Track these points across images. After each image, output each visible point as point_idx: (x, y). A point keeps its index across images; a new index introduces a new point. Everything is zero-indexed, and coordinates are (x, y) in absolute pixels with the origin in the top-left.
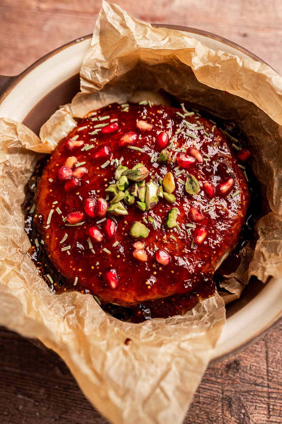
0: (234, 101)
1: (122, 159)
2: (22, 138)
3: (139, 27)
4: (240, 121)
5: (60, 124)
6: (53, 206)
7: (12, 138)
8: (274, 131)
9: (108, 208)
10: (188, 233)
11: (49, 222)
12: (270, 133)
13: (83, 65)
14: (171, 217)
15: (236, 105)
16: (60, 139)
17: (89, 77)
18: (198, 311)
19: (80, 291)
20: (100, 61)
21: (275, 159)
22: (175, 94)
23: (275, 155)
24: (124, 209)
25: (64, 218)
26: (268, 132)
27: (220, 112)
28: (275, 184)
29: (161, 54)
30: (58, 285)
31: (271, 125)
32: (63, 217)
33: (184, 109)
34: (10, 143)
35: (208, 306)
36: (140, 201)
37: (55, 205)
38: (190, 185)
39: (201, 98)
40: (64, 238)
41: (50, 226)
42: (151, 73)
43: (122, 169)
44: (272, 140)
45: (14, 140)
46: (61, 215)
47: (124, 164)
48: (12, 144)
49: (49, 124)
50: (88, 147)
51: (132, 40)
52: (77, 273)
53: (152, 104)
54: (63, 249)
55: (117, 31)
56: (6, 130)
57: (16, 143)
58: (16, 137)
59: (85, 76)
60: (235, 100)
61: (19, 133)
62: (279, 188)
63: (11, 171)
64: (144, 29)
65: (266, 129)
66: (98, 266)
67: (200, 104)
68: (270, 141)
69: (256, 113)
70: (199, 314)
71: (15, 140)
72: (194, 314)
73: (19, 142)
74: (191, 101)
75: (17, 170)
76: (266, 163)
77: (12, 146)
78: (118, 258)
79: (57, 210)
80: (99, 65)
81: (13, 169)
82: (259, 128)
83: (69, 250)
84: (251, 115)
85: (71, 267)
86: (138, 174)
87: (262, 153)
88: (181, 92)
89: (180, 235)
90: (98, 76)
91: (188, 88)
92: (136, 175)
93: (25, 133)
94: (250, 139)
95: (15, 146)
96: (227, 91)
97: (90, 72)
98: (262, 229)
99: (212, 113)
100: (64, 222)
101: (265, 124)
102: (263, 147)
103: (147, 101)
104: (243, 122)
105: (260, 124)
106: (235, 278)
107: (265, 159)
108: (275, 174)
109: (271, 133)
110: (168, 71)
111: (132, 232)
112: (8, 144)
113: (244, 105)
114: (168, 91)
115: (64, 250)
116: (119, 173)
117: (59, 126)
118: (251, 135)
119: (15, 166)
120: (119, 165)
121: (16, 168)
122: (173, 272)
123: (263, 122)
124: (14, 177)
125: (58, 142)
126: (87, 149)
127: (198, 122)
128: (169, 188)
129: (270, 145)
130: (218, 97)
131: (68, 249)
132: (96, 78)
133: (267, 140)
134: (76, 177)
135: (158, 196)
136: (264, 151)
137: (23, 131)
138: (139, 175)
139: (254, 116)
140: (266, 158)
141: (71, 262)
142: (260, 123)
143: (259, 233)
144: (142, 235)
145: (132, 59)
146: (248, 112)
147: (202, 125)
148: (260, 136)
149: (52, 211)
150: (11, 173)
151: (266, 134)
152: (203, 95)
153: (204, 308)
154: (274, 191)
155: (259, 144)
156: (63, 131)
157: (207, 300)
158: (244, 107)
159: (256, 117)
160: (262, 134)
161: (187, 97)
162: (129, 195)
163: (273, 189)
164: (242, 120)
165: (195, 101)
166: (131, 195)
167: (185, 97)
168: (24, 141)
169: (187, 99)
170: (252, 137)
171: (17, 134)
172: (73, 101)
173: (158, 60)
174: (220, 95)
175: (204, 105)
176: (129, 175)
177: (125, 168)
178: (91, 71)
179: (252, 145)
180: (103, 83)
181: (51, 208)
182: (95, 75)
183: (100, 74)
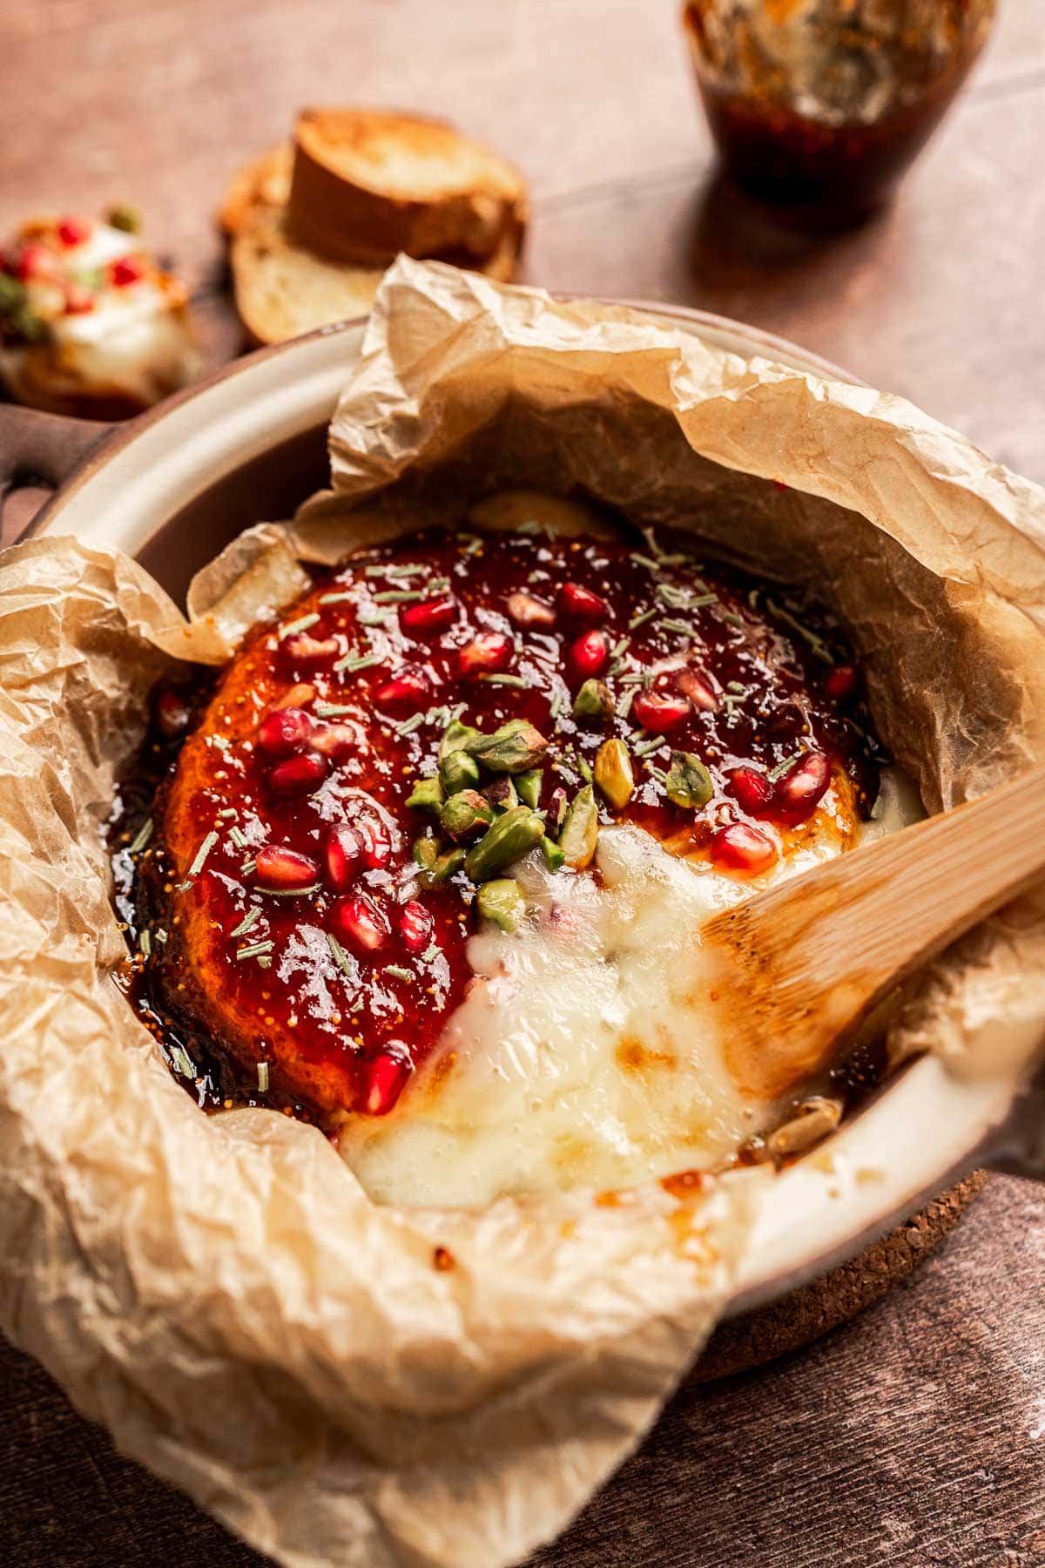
0: (805, 517)
1: (462, 707)
2: (128, 605)
3: (513, 302)
4: (827, 583)
6: (218, 823)
7: (98, 596)
8: (931, 597)
11: (195, 869)
12: (920, 606)
13: (338, 411)
15: (812, 528)
17: (359, 447)
20: (392, 400)
21: (936, 682)
22: (619, 501)
23: (938, 670)
26: (916, 603)
27: (765, 558)
28: (942, 754)
29: (577, 368)
31: (922, 579)
33: (653, 545)
34: (91, 614)
37: (224, 819)
39: (703, 516)
42: (549, 434)
43: (461, 734)
44: (927, 625)
45: (102, 606)
47: (467, 719)
48: (95, 617)
49: (218, 568)
50: (355, 661)
51: (488, 328)
53: (557, 532)
55: (443, 312)
56: (81, 573)
57: (110, 616)
58: (109, 596)
59: (345, 443)
60: (808, 512)
61: (123, 586)
62: (958, 767)
63: (87, 702)
64: (525, 304)
65: (908, 594)
67: (700, 532)
68: (922, 628)
69: (875, 549)
71: (108, 606)
73: (120, 617)
74: (672, 524)
75: (103, 703)
76: (912, 696)
77: (95, 622)
80: (387, 410)
81: (92, 698)
82: (886, 596)
84: (860, 557)
85: (262, 1012)
87: (899, 668)
88: (642, 494)
90: (387, 441)
91: (661, 482)
92: (512, 750)
93: (138, 587)
94: (862, 635)
95: (106, 626)
96: (779, 480)
97: (362, 431)
99: (737, 563)
101: (905, 579)
102: (899, 651)
103: (541, 524)
104: (836, 584)
105: (888, 580)
107: (909, 686)
108: (939, 724)
109: (924, 604)
110: (599, 429)
112: (84, 615)
113: (837, 527)
114: (598, 490)
118: (862, 622)
119: (100, 687)
120: (453, 723)
121: (103, 696)
123: (897, 573)
124: (90, 724)
126: (353, 668)
127: (699, 583)
129: (922, 640)
130: (754, 508)
131: (263, 950)
132: (380, 448)
133: (910, 628)
136: (904, 663)
137: (134, 582)
139: (870, 560)
140: (913, 681)
142: (889, 576)
145: (491, 388)
146: (849, 548)
147: (712, 592)
148: (891, 619)
149: (213, 837)
150: (85, 710)
151: (909, 610)
152: (710, 504)
154: (943, 777)
155: (888, 644)
158: (837, 535)
159: (875, 562)
160: (896, 614)
161: (660, 509)
163: (938, 769)
164: (832, 580)
165: (682, 522)
167: (651, 509)
168: (135, 617)
169: (657, 516)
170: (867, 627)
171: (113, 588)
173: (566, 390)
174: (760, 503)
175: (713, 537)
176: (487, 749)
177: (473, 733)
178: (365, 429)
179: (868, 651)
180: (401, 460)
181: (212, 828)
182: (378, 438)
183: (393, 434)
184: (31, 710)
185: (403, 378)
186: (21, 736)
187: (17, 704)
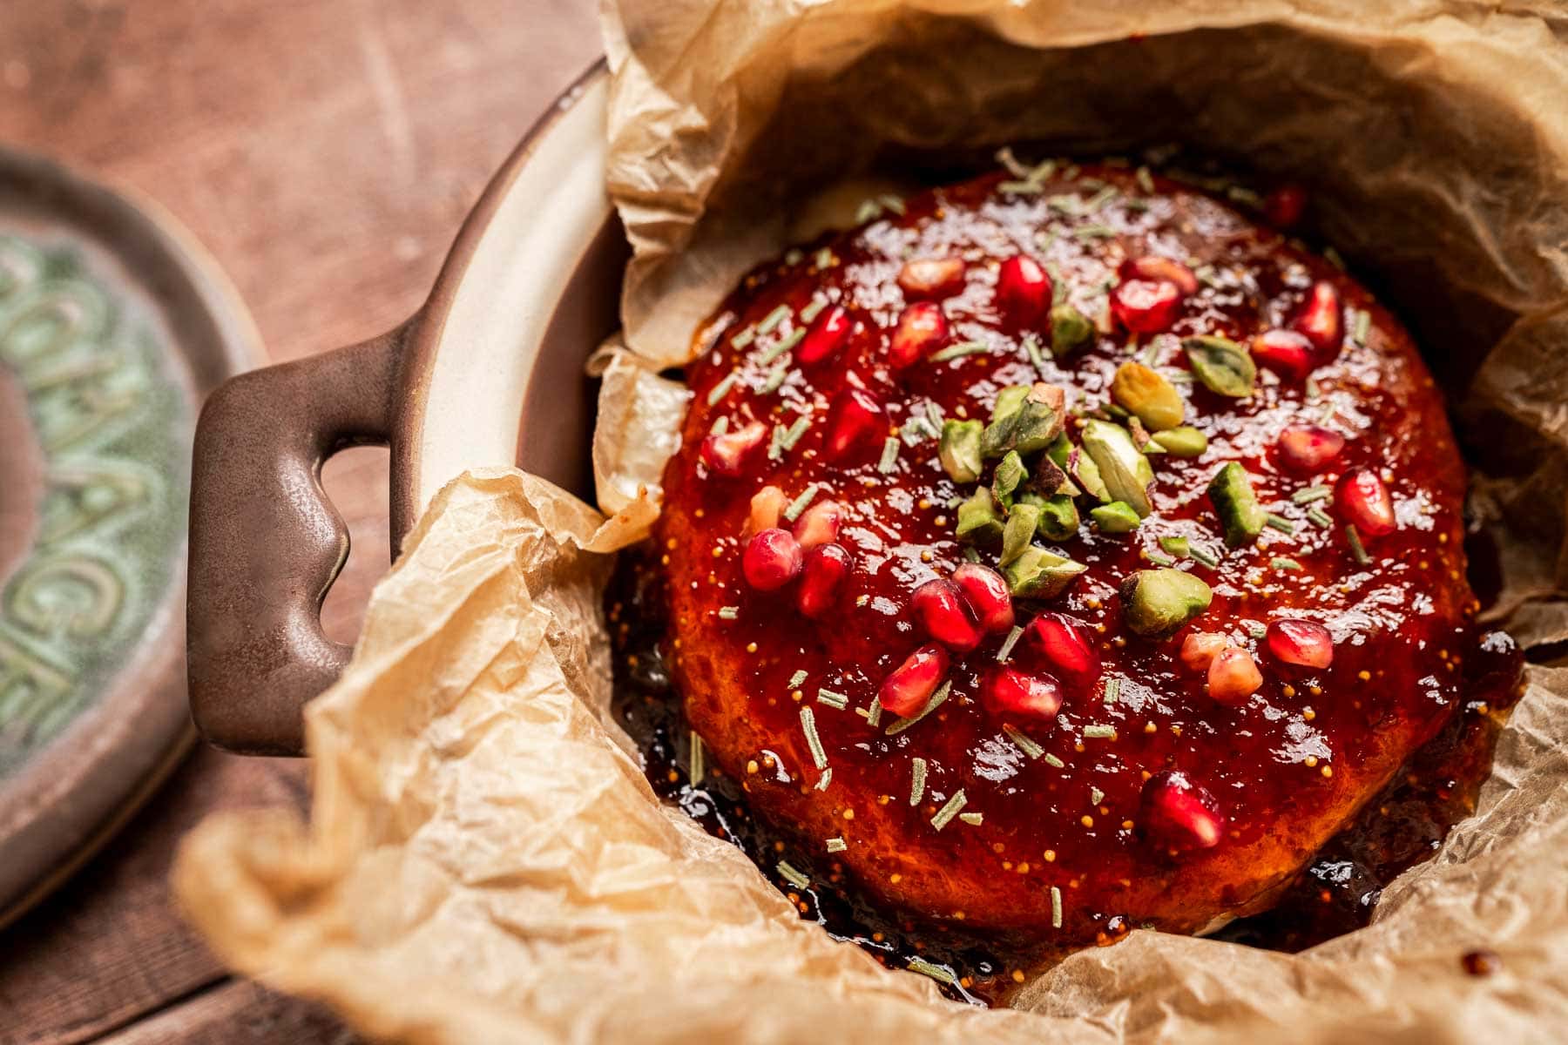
1: (935, 409)
2: (549, 523)
5: (630, 415)
6: (798, 695)
9: (1009, 585)
10: (1320, 520)
11: (820, 759)
14: (1239, 498)
16: (661, 465)
17: (648, 185)
18: (1516, 762)
19: (1089, 941)
20: (663, 116)
21: (1409, 159)
23: (1405, 149)
24: (1063, 559)
25: (868, 710)
30: (978, 977)
32: (859, 711)
33: (1015, 167)
34: (528, 554)
35: (1545, 724)
36: (1097, 502)
37: (800, 687)
38: (1223, 369)
40: (915, 778)
41: (830, 770)
45: (532, 539)
46: (851, 706)
48: (534, 555)
50: (785, 438)
52: (1042, 878)
54: (940, 821)
56: (495, 513)
57: (544, 545)
58: (530, 524)
59: (630, 186)
61: (534, 504)
66: (1103, 803)
70: (1531, 770)
71: (536, 536)
72: (1514, 782)
73: (549, 538)
78: (1151, 734)
79: (821, 699)
80: (664, 130)
83: (965, 809)
85: (1007, 866)
86: (1042, 415)
89: (1300, 545)
90: (677, 168)
92: (1035, 420)
97: (642, 166)
98: (1521, 390)
100: (876, 724)
106: (1531, 600)
108: (1450, 199)
111: (1154, 609)
115: (945, 820)
116: (966, 454)
117: (632, 425)
122: (1365, 675)
125: (658, 479)
126: (789, 444)
128: (1168, 409)
131: (959, 806)
132: (673, 179)
134: (821, 546)
135: (1148, 455)
138: (1045, 418)
141: (999, 848)
143: (1521, 405)
144: (1193, 603)
149: (807, 715)
153: (1531, 740)
156: (655, 435)
157: (1520, 707)
162: (1049, 504)
166: (1058, 499)
168: (558, 530)
172: (626, 318)
176: (1009, 435)
177: (976, 426)
178: (647, 163)
180: (701, 186)
181: (797, 707)
182: (666, 167)
183: (683, 158)
184: (549, 703)
185: (665, 84)
186: (565, 737)
187: (528, 703)
